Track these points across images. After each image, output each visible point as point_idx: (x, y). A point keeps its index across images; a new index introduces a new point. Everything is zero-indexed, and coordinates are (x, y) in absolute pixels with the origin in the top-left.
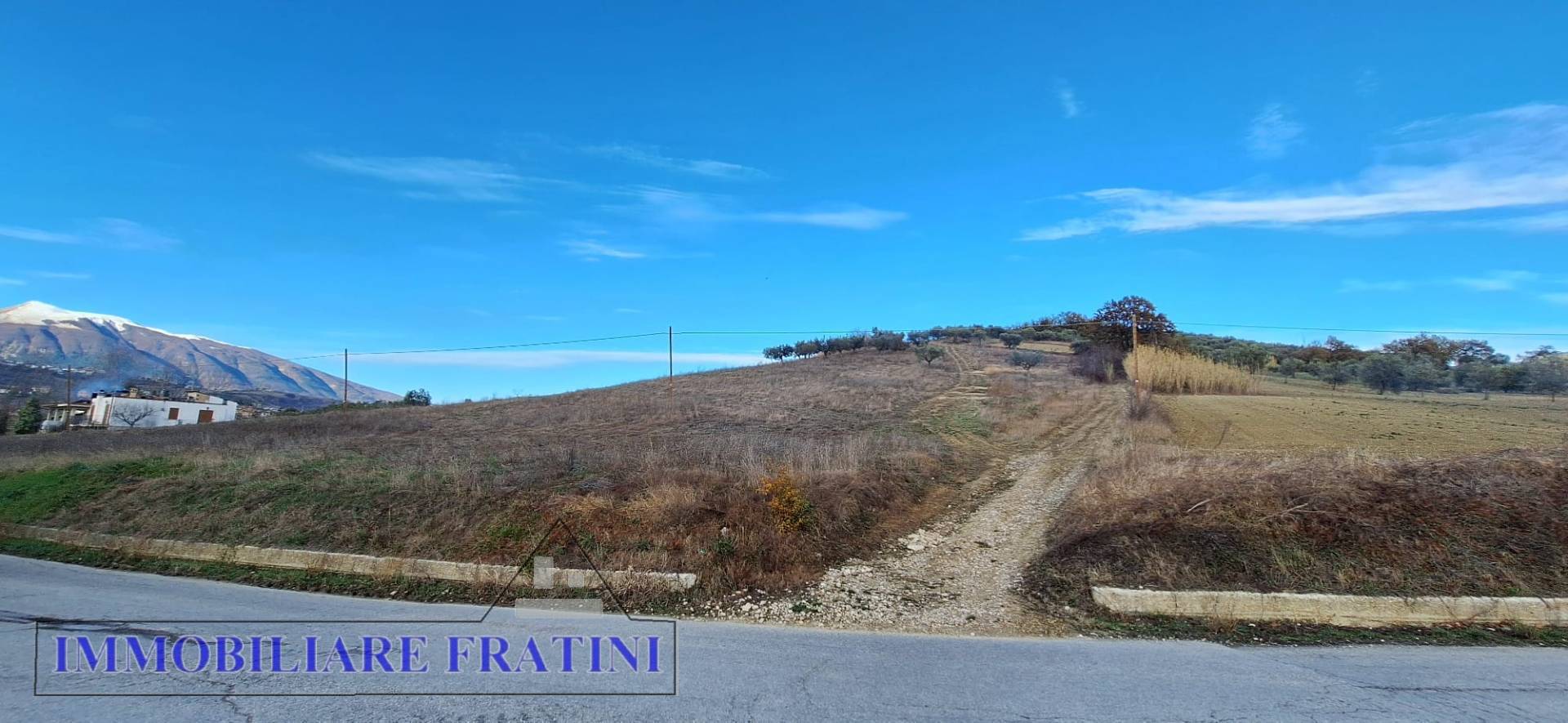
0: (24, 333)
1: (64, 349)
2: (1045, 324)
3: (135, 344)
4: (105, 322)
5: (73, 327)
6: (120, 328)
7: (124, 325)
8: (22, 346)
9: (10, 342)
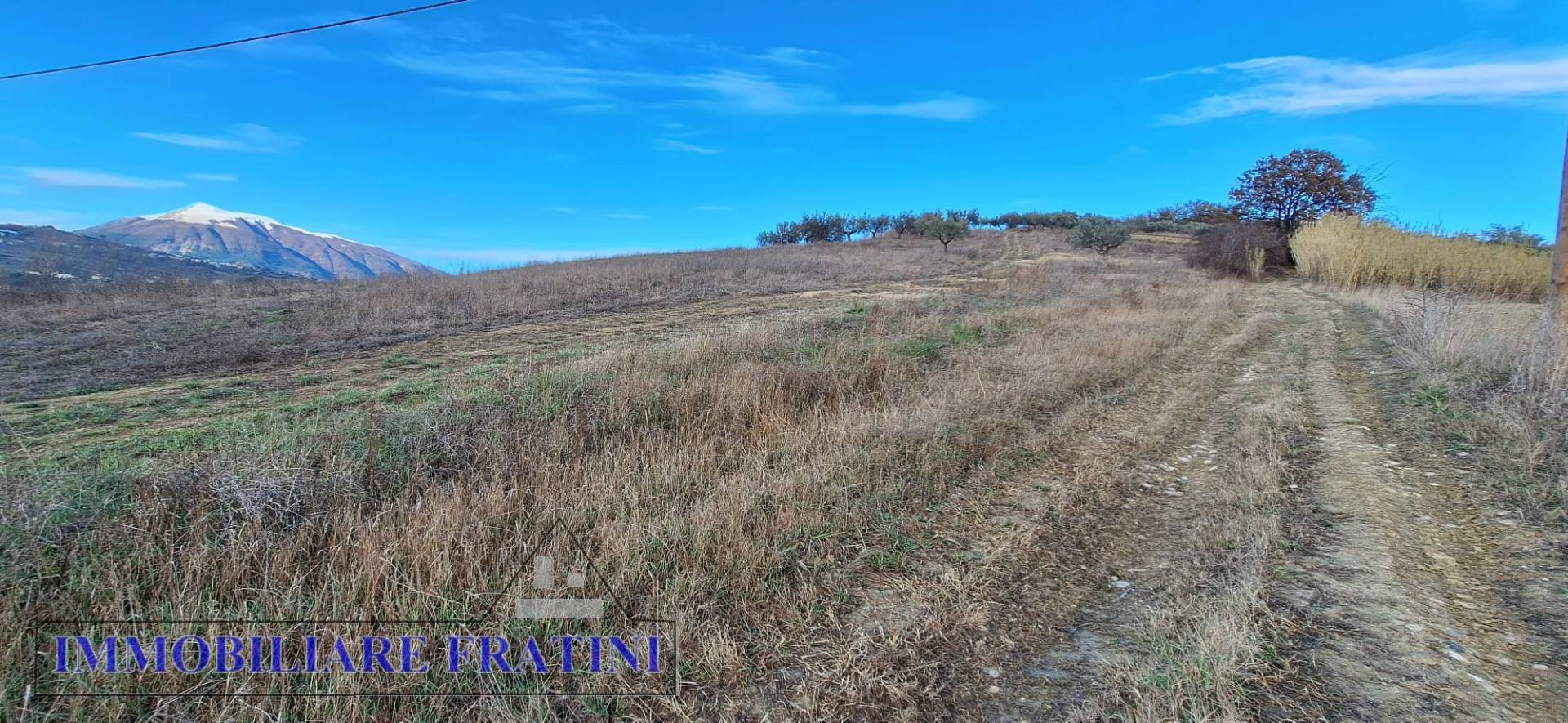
0: (195, 231)
1: (227, 245)
2: (1165, 215)
3: (281, 241)
4: (256, 222)
5: (232, 226)
6: (269, 228)
7: (272, 225)
8: (195, 243)
9: (185, 240)
